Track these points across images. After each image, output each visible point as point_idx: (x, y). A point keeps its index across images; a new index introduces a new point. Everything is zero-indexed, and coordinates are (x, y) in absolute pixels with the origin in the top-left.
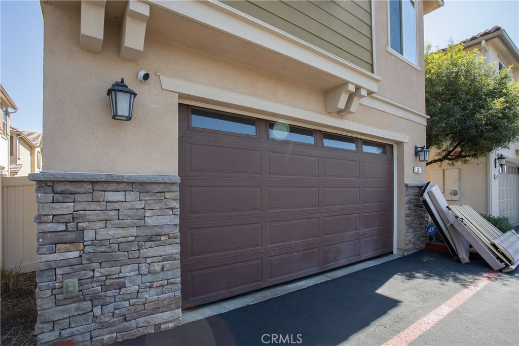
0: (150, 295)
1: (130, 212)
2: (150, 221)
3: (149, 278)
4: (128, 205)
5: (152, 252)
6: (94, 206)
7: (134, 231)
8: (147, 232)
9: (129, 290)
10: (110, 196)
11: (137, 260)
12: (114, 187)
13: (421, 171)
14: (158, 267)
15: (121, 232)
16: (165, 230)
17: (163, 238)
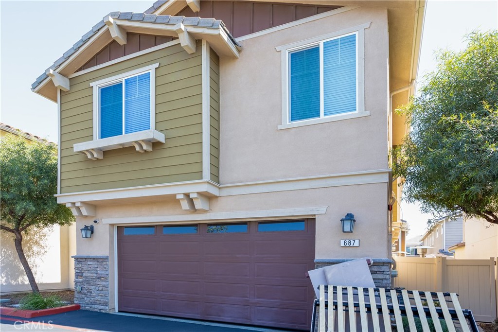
0: (98, 298)
1: (94, 268)
2: (99, 272)
3: (98, 292)
4: (93, 266)
5: (99, 283)
6: (85, 266)
7: (95, 275)
8: (98, 276)
9: (93, 294)
10: (89, 263)
11: (95, 285)
12: (89, 260)
13: (357, 244)
14: (100, 289)
15: (92, 275)
16: (103, 276)
17: (102, 278)
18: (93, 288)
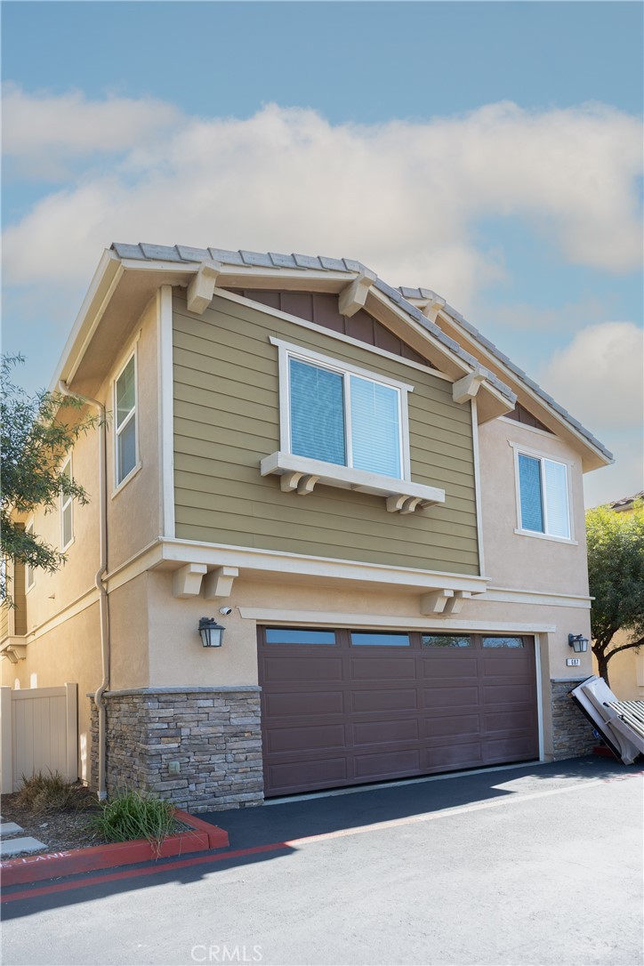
0: (236, 779)
1: (217, 715)
2: (234, 722)
3: (235, 765)
4: (216, 710)
5: (236, 745)
6: (189, 711)
7: (221, 729)
8: (233, 730)
9: (218, 774)
10: (202, 703)
11: (224, 751)
12: (205, 696)
13: (579, 664)
14: (242, 757)
15: (211, 730)
16: (249, 728)
17: (246, 735)
18: (215, 759)
